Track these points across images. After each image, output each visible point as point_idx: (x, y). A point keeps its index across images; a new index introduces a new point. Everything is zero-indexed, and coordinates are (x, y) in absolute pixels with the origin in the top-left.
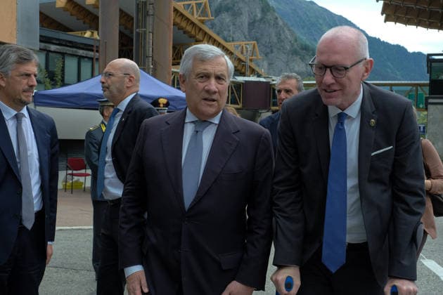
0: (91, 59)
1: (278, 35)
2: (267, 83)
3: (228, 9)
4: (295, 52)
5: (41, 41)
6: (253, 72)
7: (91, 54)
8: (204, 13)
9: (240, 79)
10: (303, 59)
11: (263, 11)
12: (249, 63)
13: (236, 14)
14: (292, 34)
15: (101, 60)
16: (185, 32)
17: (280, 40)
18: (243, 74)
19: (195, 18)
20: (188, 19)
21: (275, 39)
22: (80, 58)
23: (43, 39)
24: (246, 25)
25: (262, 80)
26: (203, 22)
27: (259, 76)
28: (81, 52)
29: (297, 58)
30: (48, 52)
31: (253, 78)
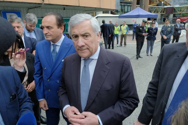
0: (130, 6)
2: (173, 7)
5: (120, 3)
6: (169, 4)
7: (130, 5)
9: (166, 7)
12: (168, 2)
15: (133, 6)
18: (166, 5)
22: (128, 6)
23: (121, 3)
25: (171, 6)
27: (171, 5)
28: (128, 4)
30: (121, 5)
31: (169, 6)
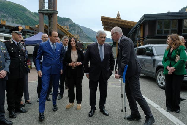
1: (83, 34)
2: (81, 43)
3: (73, 30)
4: (86, 38)
8: (68, 29)
10: (88, 39)
11: (80, 30)
13: (75, 31)
14: (86, 34)
16: (65, 33)
17: (84, 36)
19: (66, 29)
20: (64, 30)
21: (82, 35)
24: (77, 32)
26: (67, 30)
27: (79, 41)
29: (87, 39)
